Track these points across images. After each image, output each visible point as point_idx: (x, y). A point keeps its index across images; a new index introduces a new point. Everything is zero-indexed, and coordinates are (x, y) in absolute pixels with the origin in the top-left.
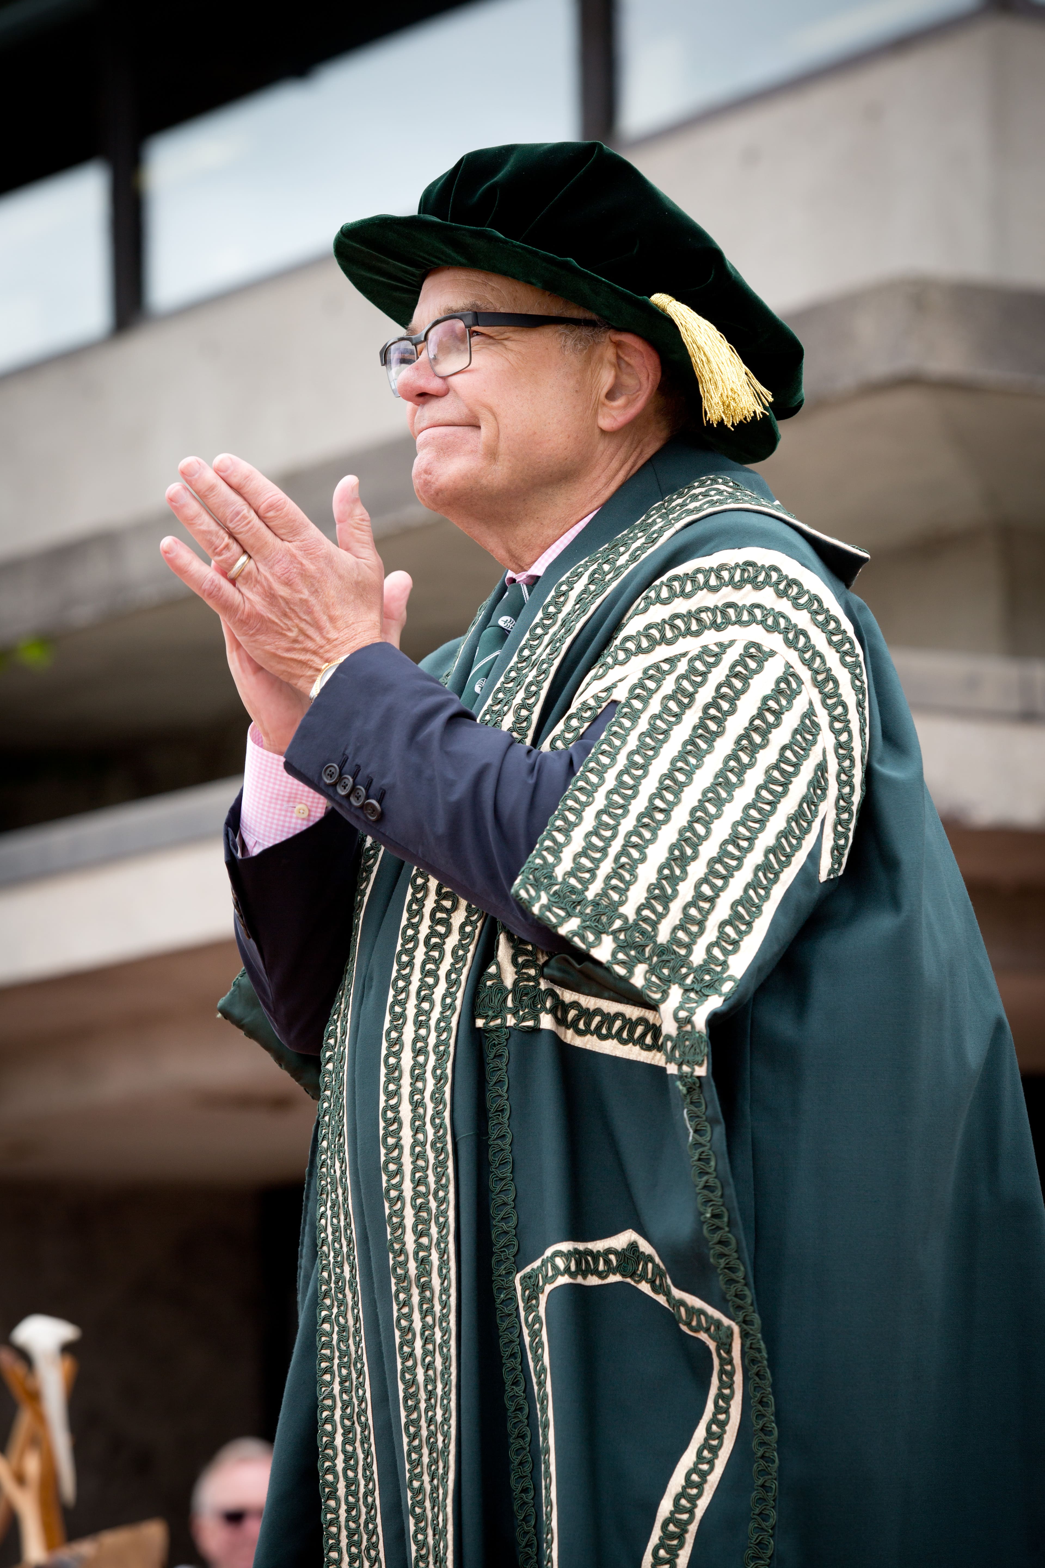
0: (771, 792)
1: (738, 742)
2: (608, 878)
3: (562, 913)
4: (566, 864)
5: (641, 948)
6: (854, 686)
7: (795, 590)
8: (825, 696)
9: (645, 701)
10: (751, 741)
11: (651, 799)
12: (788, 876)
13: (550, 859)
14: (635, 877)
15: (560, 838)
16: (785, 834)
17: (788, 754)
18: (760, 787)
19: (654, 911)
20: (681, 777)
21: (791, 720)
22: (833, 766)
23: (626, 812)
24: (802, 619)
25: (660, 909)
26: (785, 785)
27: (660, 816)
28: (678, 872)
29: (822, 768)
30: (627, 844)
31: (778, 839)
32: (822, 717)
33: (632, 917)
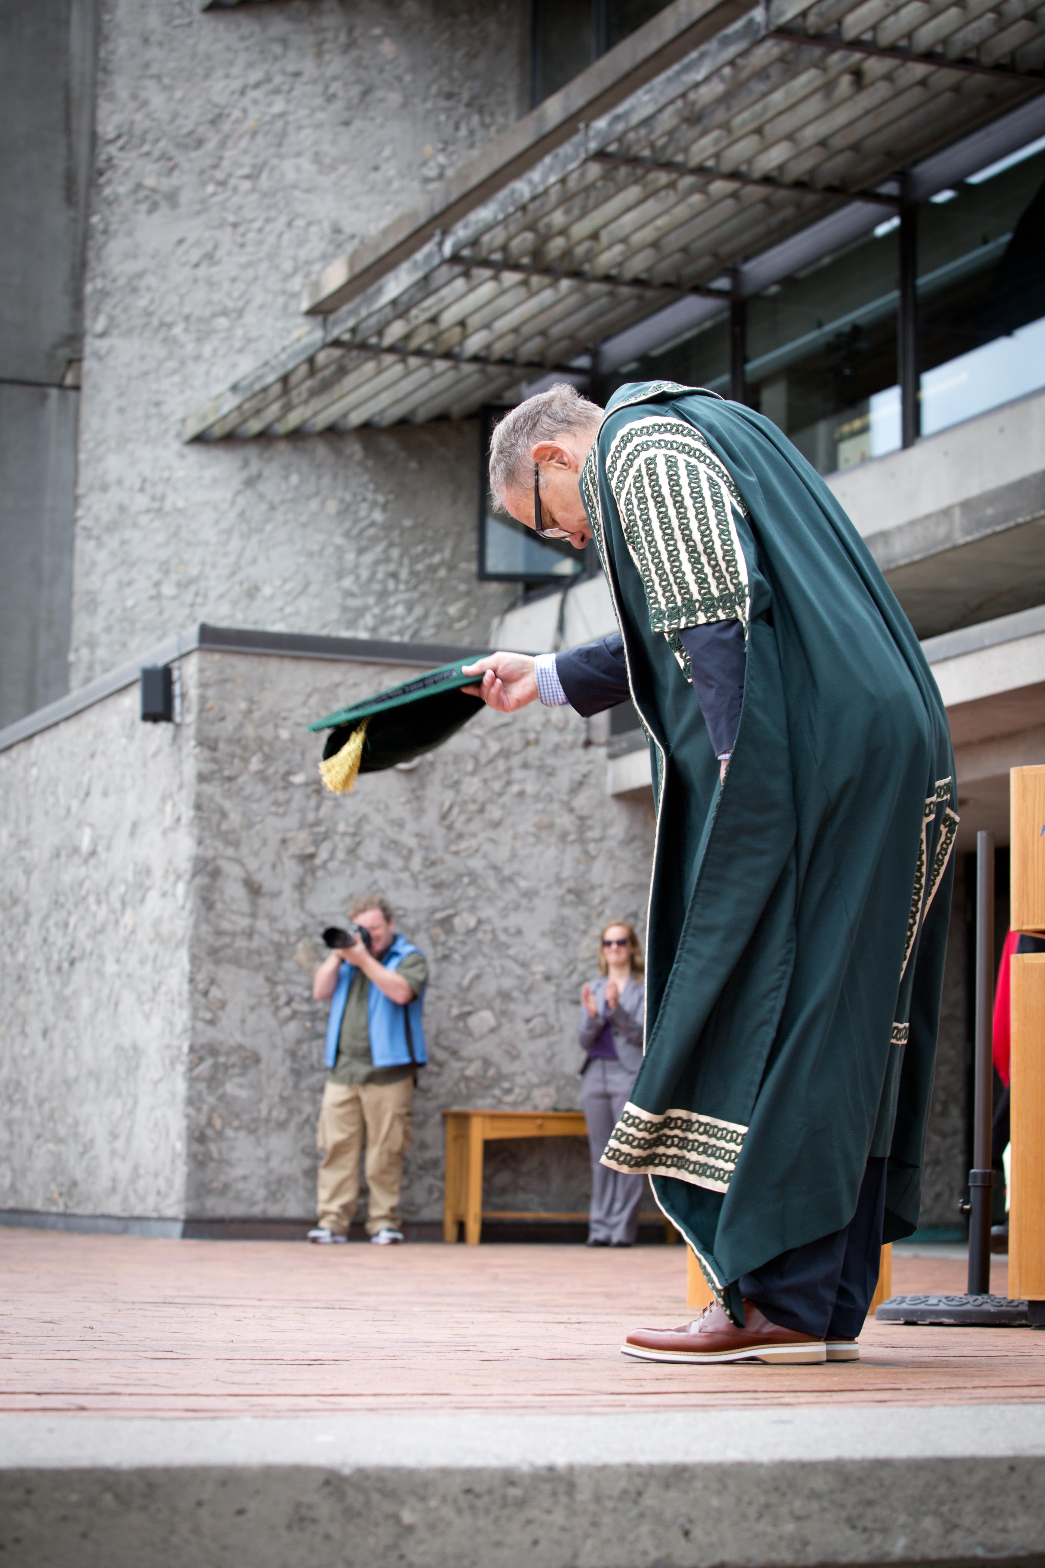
0: (699, 503)
1: (672, 496)
2: (679, 592)
3: (676, 621)
4: (663, 601)
5: (712, 605)
6: (695, 440)
7: (645, 430)
8: (688, 453)
9: (633, 514)
10: (676, 491)
11: (666, 549)
12: (732, 527)
13: (657, 606)
14: (687, 583)
15: (653, 595)
16: (718, 514)
17: (692, 485)
18: (694, 504)
19: (705, 588)
20: (669, 531)
21: (683, 472)
22: (713, 474)
23: (663, 563)
24: (656, 437)
25: (706, 586)
26: (702, 496)
27: (675, 553)
28: (699, 566)
29: (710, 478)
30: (674, 574)
31: (716, 518)
32: (694, 461)
33: (700, 598)
